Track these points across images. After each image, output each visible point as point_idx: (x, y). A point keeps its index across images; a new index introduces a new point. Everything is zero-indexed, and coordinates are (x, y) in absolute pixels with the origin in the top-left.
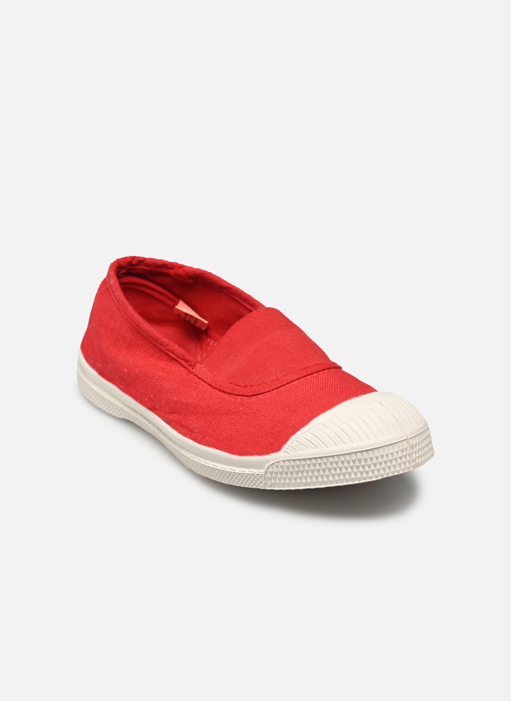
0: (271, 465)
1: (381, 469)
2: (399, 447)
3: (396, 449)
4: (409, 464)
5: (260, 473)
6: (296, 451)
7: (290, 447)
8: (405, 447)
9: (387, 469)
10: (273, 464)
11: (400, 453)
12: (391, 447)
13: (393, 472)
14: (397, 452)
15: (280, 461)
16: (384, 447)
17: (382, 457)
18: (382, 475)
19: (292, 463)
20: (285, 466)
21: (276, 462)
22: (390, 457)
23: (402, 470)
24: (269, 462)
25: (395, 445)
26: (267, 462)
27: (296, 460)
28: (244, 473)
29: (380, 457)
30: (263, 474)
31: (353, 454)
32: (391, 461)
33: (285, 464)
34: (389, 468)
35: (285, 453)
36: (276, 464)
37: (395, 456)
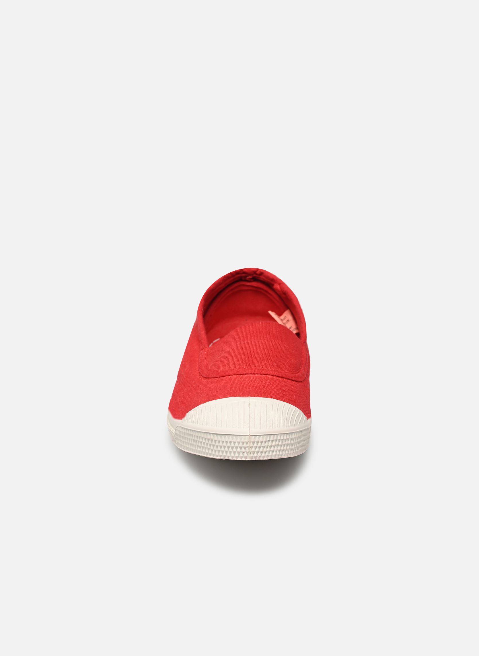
0: (176, 428)
1: (224, 451)
2: (241, 439)
3: (239, 440)
4: (246, 454)
8: (246, 441)
9: (228, 453)
11: (241, 444)
12: (234, 437)
13: (233, 457)
14: (239, 443)
16: (230, 436)
17: (235, 443)
18: (225, 457)
22: (232, 445)
23: (240, 457)
25: (238, 437)
29: (225, 442)
31: (208, 434)
32: (232, 448)
34: (230, 452)
37: (237, 445)
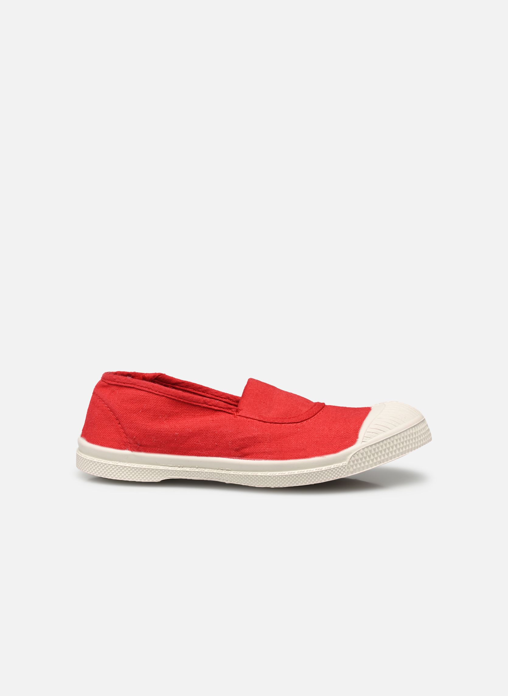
0: (353, 456)
5: (344, 465)
6: (370, 439)
7: (364, 438)
10: (354, 454)
15: (361, 450)
19: (370, 448)
20: (364, 452)
21: (357, 452)
24: (351, 453)
26: (349, 454)
27: (373, 445)
28: (330, 468)
30: (346, 464)
33: (364, 451)
35: (362, 443)
36: (357, 453)
